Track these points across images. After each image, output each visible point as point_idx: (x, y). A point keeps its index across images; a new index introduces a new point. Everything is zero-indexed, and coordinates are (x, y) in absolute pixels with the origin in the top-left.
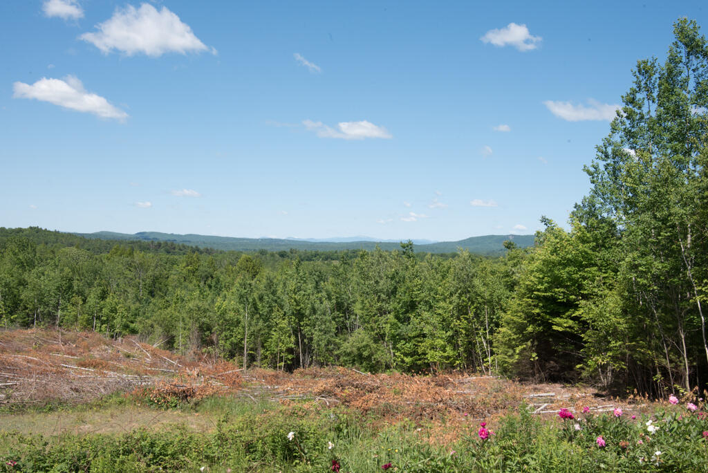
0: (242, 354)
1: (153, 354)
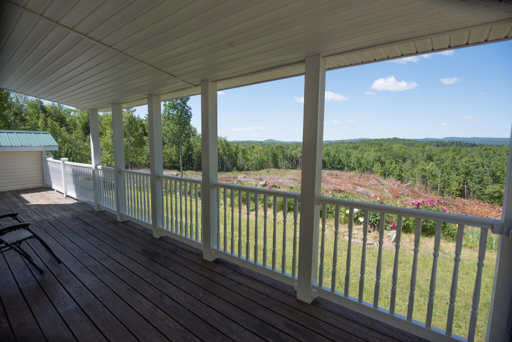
0: (437, 190)
1: (399, 186)
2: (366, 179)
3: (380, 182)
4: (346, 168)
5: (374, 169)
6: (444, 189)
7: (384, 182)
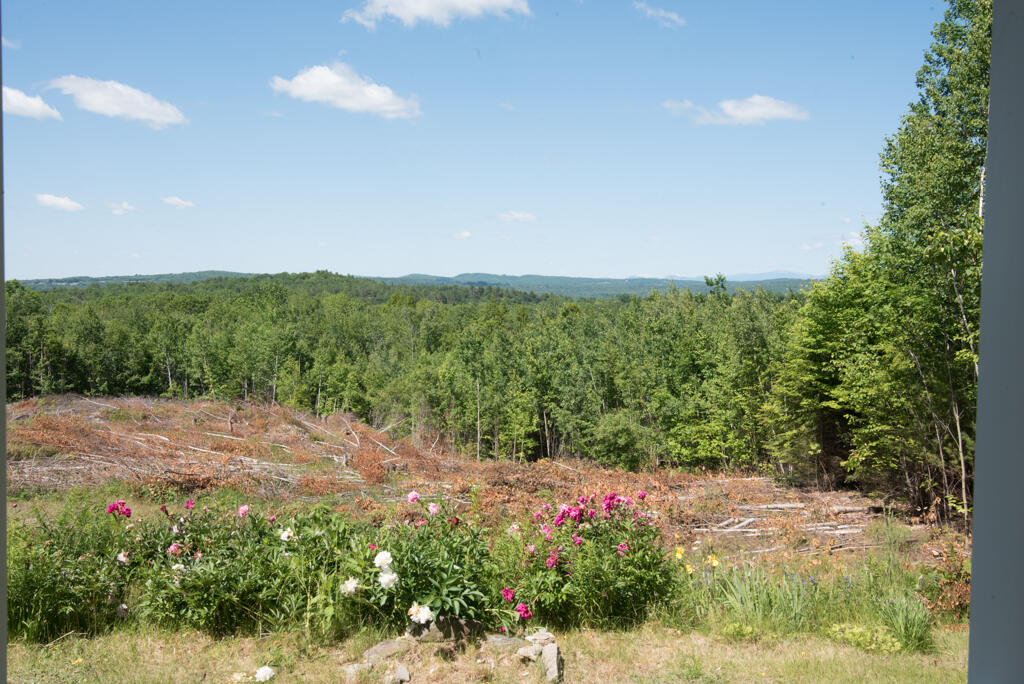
0: (475, 441)
1: (364, 438)
2: (259, 422)
3: (306, 430)
4: (172, 385)
5: (273, 383)
6: (493, 436)
7: (318, 428)
